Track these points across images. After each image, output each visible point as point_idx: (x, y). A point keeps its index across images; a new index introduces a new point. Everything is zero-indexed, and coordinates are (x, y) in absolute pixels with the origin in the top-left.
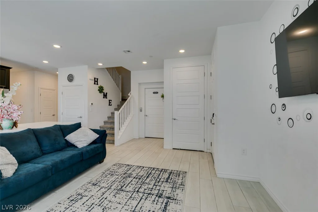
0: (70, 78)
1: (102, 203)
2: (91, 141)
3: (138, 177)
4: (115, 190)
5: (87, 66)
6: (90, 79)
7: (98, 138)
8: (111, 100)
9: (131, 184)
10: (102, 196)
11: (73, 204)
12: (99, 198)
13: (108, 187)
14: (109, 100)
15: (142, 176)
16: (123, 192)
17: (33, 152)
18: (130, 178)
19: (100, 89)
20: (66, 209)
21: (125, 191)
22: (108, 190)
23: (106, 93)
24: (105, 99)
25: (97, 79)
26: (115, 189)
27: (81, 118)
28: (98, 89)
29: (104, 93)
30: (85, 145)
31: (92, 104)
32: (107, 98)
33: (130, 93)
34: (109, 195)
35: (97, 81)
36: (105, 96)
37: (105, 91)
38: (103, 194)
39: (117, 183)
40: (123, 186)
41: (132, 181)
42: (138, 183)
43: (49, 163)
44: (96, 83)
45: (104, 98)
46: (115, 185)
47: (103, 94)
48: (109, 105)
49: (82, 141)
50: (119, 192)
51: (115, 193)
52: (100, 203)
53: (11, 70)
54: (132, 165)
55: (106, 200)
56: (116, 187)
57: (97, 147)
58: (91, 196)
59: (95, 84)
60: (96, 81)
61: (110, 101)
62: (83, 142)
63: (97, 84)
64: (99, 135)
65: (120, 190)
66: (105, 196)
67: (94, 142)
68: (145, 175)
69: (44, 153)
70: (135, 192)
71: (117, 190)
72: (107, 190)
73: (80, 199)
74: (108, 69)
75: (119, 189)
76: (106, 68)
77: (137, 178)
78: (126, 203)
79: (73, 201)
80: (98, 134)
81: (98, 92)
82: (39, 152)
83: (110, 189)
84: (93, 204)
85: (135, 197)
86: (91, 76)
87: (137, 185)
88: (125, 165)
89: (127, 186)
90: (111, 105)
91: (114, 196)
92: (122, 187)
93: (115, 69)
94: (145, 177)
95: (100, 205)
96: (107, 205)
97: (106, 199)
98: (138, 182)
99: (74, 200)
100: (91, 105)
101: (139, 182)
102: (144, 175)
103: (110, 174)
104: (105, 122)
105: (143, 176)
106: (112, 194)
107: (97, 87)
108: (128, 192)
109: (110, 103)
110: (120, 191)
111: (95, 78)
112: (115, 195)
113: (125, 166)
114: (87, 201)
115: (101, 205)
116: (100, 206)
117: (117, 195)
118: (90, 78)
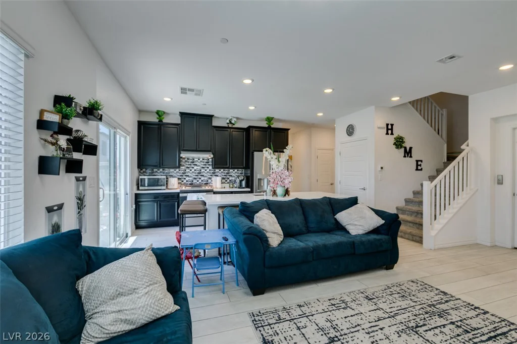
0: (350, 131)
1: (373, 331)
2: (371, 229)
3: (463, 327)
4: (402, 324)
5: (373, 107)
6: (379, 128)
7: (383, 225)
8: (421, 161)
9: (441, 332)
10: (376, 321)
11: (333, 310)
12: (370, 322)
13: (390, 314)
14: (417, 161)
15: (475, 329)
16: (417, 335)
17: (298, 226)
18: (442, 319)
19: (397, 141)
20: (323, 311)
21: (421, 336)
22: (389, 317)
23: (411, 148)
24: (408, 159)
25: (392, 125)
26: (402, 323)
27: (364, 190)
28: (393, 141)
29: (405, 148)
30: (361, 232)
31: (382, 168)
32: (411, 157)
33: (466, 143)
34: (389, 326)
35: (392, 129)
36: (408, 153)
37: (407, 145)
38: (378, 321)
39: (410, 314)
40: (421, 326)
41: (444, 327)
42: (458, 338)
43: (311, 244)
44: (390, 132)
45: (405, 156)
46: (405, 316)
47: (403, 149)
48: (417, 169)
49: (356, 225)
50: (408, 332)
51: (400, 329)
52: (370, 330)
53: (289, 131)
54: (453, 295)
55: (382, 331)
56: (406, 320)
57: (379, 240)
58: (359, 312)
59: (387, 134)
60: (389, 129)
61: (419, 163)
62: (358, 227)
63: (392, 134)
64: (384, 221)
65: (413, 331)
66: (381, 324)
67: (375, 231)
68: (485, 330)
69: (309, 231)
71: (405, 325)
72: (387, 317)
73: (343, 308)
74: (414, 103)
75: (410, 326)
76: (410, 102)
77: (460, 327)
79: (333, 306)
80: (383, 219)
81: (394, 146)
82: (305, 228)
83: (393, 318)
84: (358, 325)
86: (381, 122)
87: (454, 339)
88: (437, 289)
89: (430, 330)
90: (421, 170)
91: (398, 333)
92: (417, 327)
93: (431, 100)
94: (484, 335)
95: (368, 333)
96: (380, 340)
97: (381, 329)
98: (458, 335)
99: (336, 306)
100: (380, 169)
101: (462, 337)
102: (482, 330)
103: (399, 293)
104: (407, 201)
105: (479, 331)
106: (394, 328)
107: (391, 139)
109: (417, 165)
110: (411, 330)
111: (387, 125)
112: (400, 333)
113: (437, 292)
114: (352, 316)
115: (372, 334)
116: (368, 336)
117: (403, 335)
118: (379, 126)
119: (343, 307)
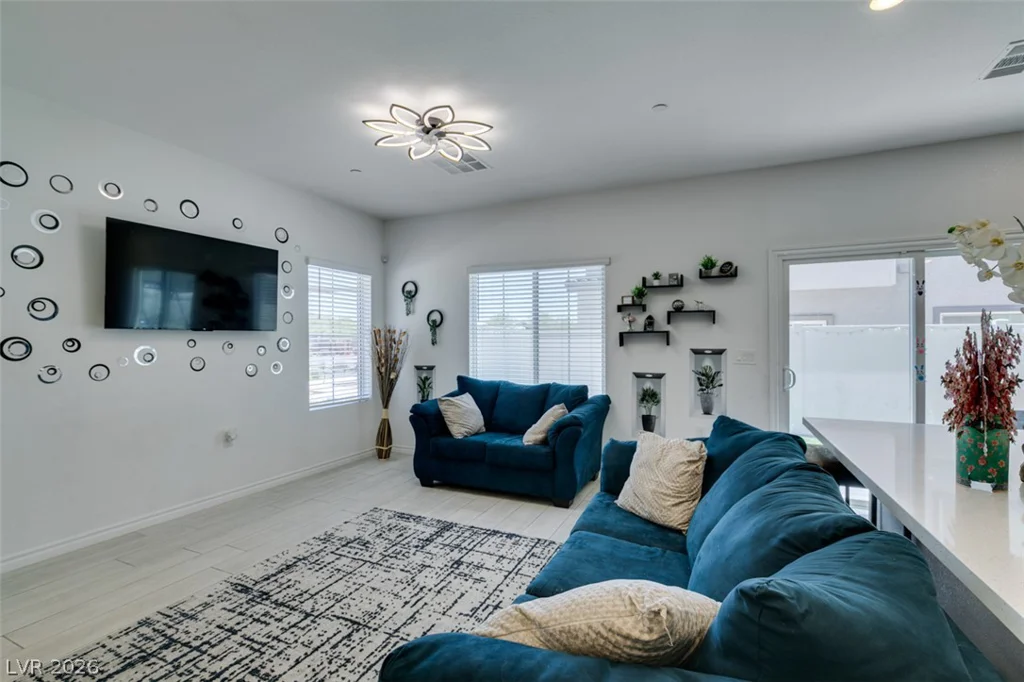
1: (416, 595)
4: (376, 626)
10: (418, 611)
11: (488, 598)
12: (426, 604)
13: (397, 639)
16: (353, 618)
21: (346, 620)
22: (396, 631)
26: (375, 630)
34: (396, 613)
38: (415, 614)
39: (360, 658)
40: (343, 638)
46: (369, 649)
50: (366, 618)
51: (379, 617)
52: (421, 594)
55: (405, 600)
56: (368, 639)
58: (448, 613)
65: (359, 624)
66: (408, 611)
70: (316, 614)
71: (370, 628)
72: (402, 630)
75: (362, 631)
78: (357, 590)
79: (494, 604)
83: (391, 632)
84: (439, 592)
85: (327, 600)
91: (382, 608)
92: (350, 635)
95: (421, 589)
97: (406, 603)
99: (490, 609)
106: (386, 615)
108: (338, 618)
110: (361, 622)
112: (379, 610)
114: (456, 602)
115: (417, 590)
116: (422, 585)
117: (373, 608)
119: (480, 611)
